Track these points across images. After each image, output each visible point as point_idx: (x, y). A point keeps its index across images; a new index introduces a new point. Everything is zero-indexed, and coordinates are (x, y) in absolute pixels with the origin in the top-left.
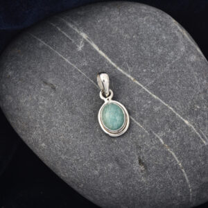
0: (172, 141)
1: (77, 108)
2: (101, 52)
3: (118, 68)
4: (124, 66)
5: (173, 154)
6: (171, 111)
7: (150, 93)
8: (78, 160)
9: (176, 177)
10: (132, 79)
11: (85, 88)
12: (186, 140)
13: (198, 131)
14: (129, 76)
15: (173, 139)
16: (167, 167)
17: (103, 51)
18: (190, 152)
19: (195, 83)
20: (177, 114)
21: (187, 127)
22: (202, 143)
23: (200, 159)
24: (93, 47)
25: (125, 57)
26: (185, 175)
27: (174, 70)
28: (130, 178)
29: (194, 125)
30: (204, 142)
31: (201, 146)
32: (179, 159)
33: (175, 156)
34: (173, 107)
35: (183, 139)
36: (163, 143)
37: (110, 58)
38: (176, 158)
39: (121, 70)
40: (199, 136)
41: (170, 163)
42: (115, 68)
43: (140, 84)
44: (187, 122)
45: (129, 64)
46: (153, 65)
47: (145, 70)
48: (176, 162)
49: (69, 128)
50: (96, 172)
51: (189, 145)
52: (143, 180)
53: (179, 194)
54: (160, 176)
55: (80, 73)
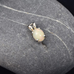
0: (54, 30)
1: (6, 31)
2: (9, 8)
3: (19, 11)
4: (21, 10)
5: (56, 35)
6: (49, 19)
7: (37, 15)
8: (14, 53)
9: (61, 46)
10: (27, 13)
11: (7, 23)
12: (60, 28)
13: (64, 24)
14: (25, 12)
15: (54, 29)
16: (55, 42)
17: (10, 7)
18: (63, 33)
19: (55, 7)
20: (52, 19)
21: (58, 23)
22: (67, 28)
23: (69, 35)
24: (4, 7)
25: (20, 6)
26: (65, 44)
27: (44, 5)
28: (40, 53)
29: (61, 21)
30: (68, 28)
31: (67, 29)
32: (59, 37)
33: (57, 36)
34: (49, 17)
35: (58, 28)
36: (50, 32)
37: (14, 8)
38: (58, 37)
39: (21, 12)
40: (65, 25)
41: (56, 40)
42: (17, 12)
43: (31, 14)
44: (57, 21)
45: (23, 8)
46: (34, 5)
47: (31, 8)
48: (59, 39)
49: (5, 40)
50: (24, 56)
51: (62, 30)
52: (47, 51)
53: (65, 55)
54: (54, 47)
55: (3, 18)
